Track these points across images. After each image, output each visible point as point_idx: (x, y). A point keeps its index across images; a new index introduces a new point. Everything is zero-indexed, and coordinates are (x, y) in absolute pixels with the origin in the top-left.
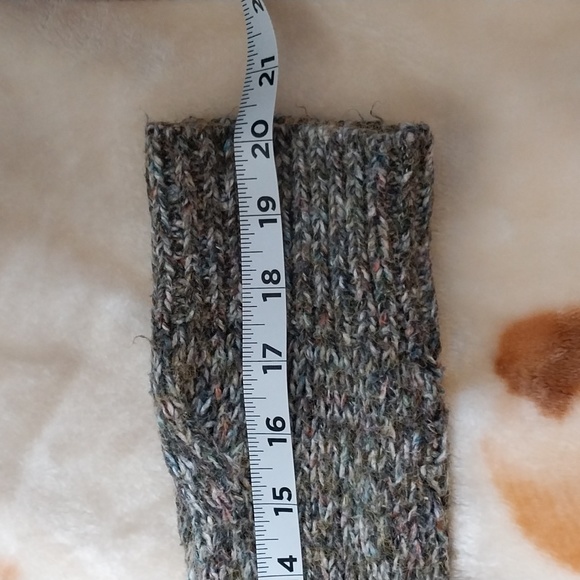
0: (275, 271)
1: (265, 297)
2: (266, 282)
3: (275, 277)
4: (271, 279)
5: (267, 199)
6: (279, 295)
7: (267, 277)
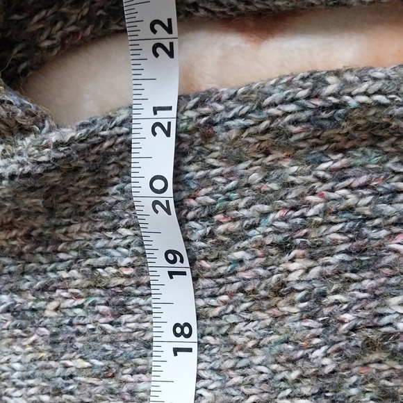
0: (187, 324)
1: (176, 351)
2: (177, 335)
3: (186, 330)
4: (182, 333)
5: (174, 252)
6: (190, 350)
7: (178, 330)
